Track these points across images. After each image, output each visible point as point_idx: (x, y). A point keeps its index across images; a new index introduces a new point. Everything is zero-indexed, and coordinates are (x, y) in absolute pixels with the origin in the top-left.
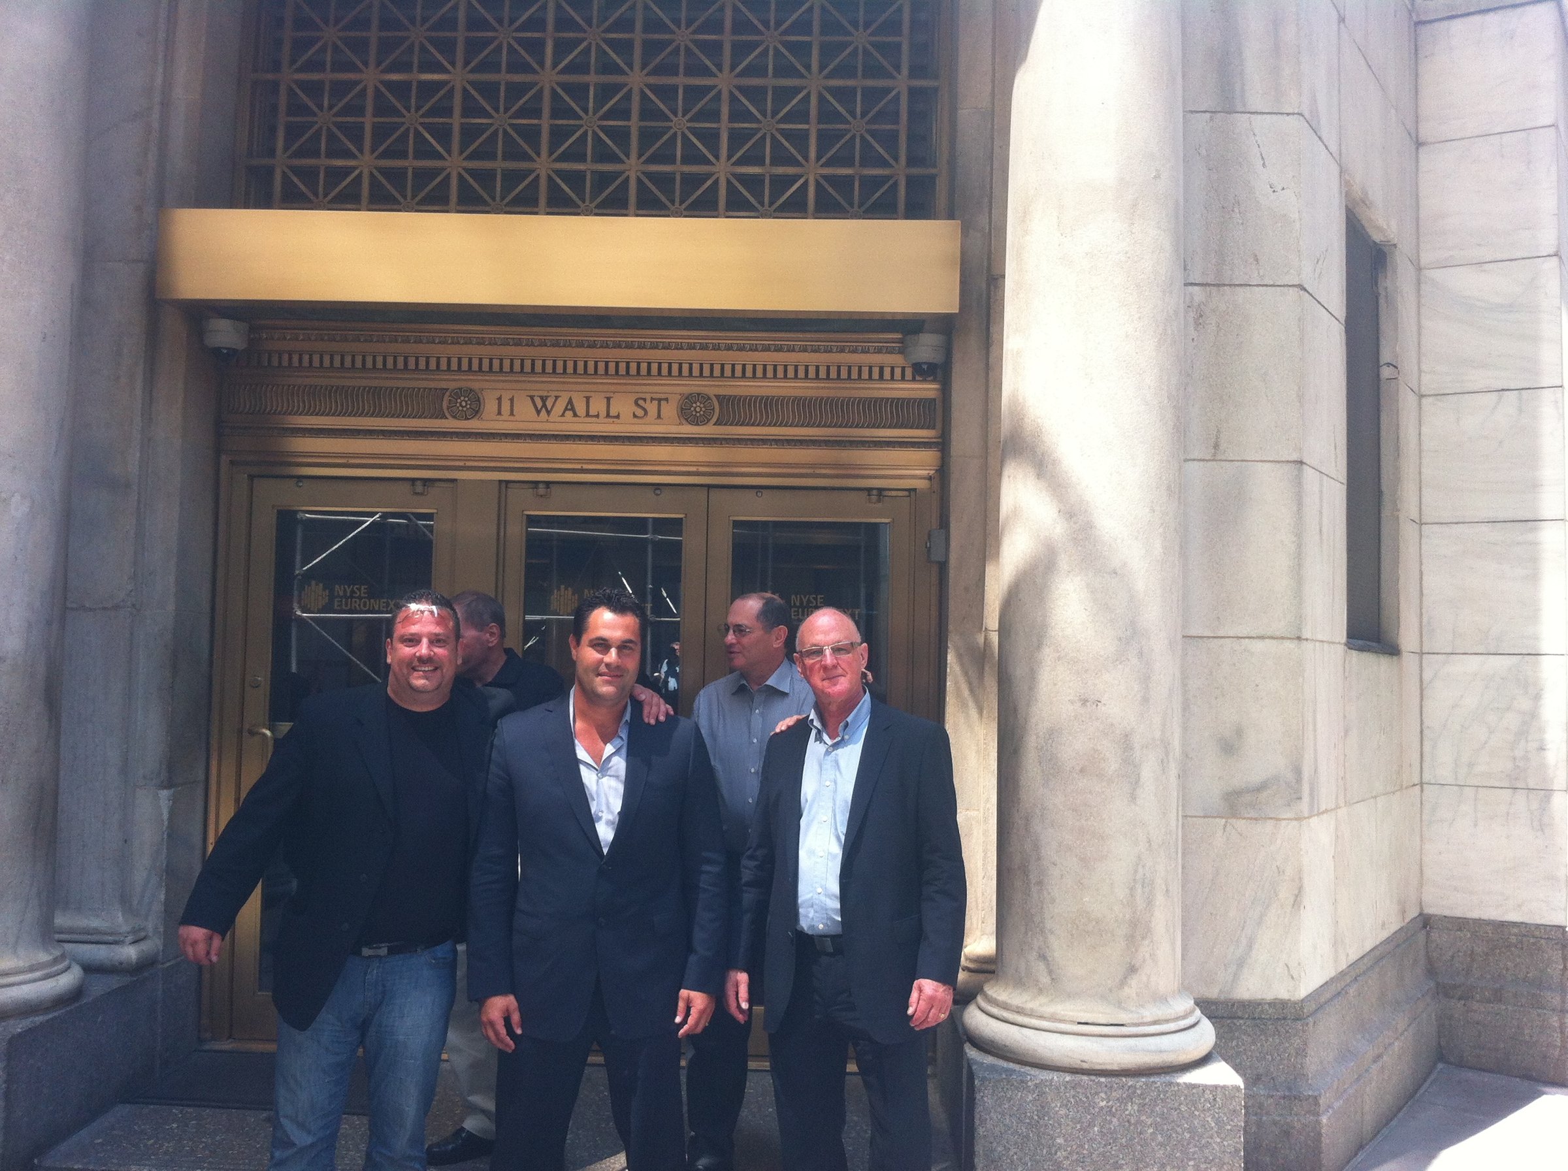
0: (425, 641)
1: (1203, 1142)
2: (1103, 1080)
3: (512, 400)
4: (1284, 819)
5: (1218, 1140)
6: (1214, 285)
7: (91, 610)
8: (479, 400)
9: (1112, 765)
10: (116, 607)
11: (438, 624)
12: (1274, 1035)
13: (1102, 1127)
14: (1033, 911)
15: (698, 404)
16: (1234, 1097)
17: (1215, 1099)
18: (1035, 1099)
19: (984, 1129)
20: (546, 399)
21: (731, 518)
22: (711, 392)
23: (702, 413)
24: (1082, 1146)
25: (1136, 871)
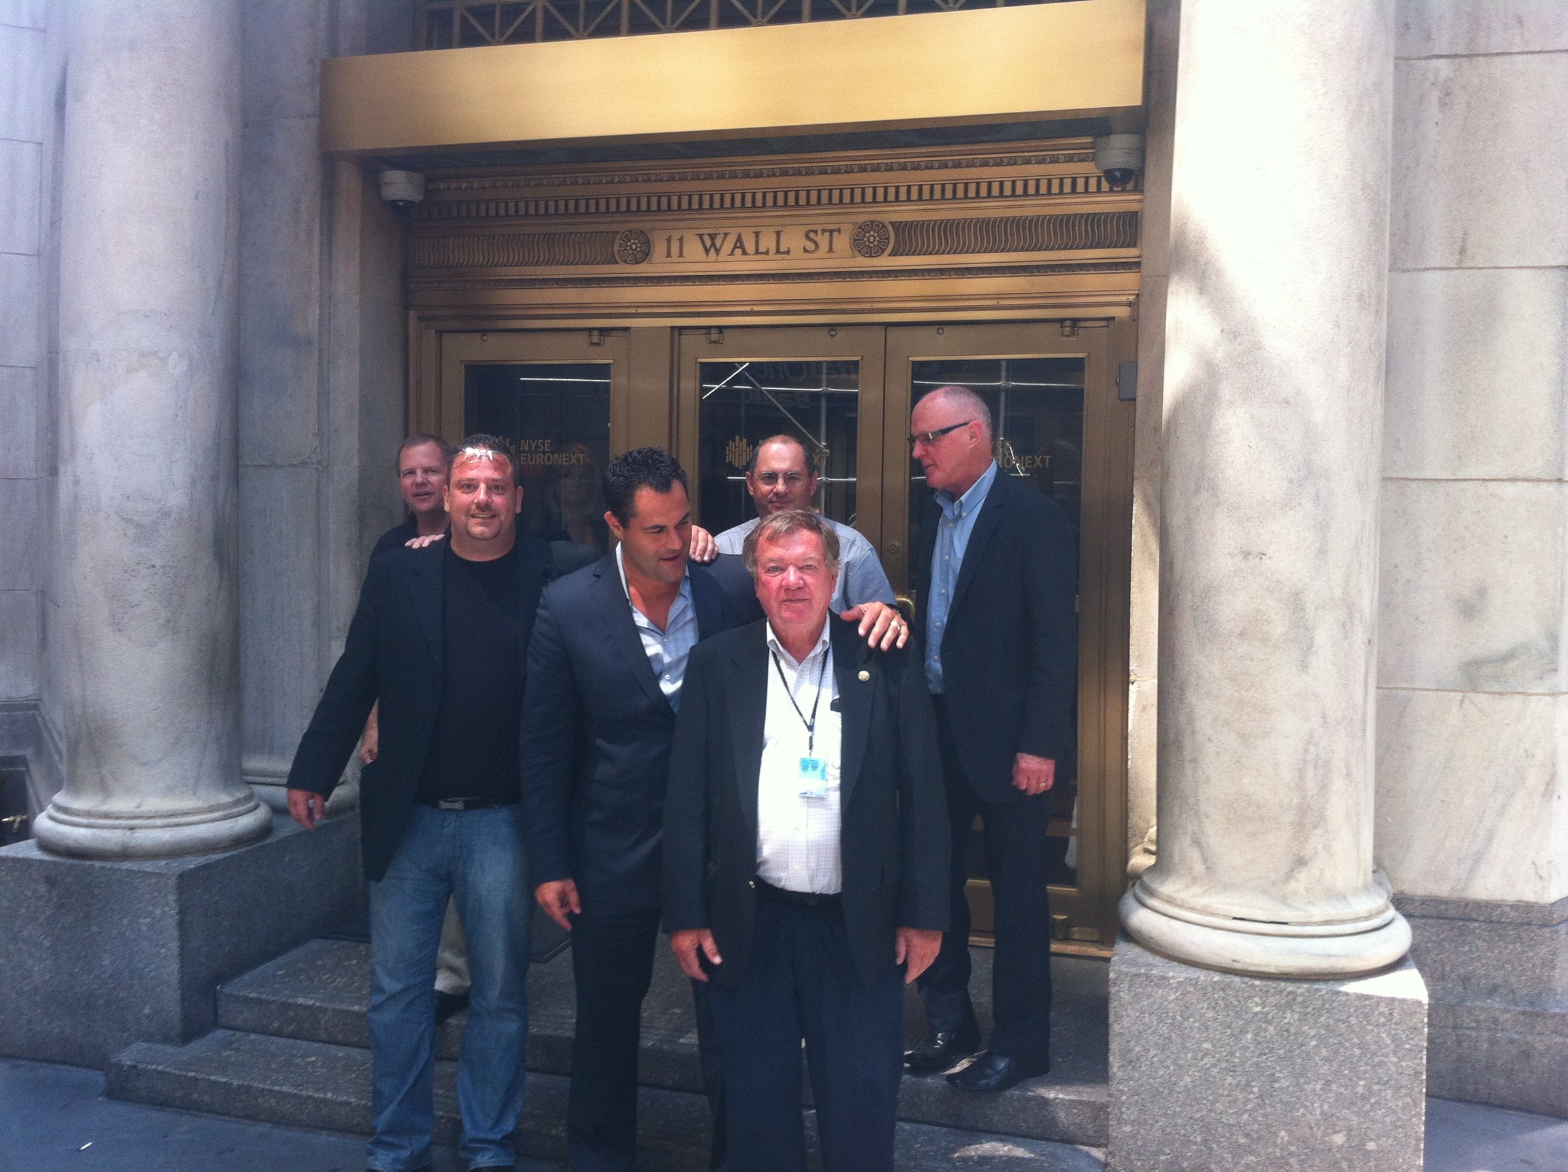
0: (482, 487)
1: (1376, 1060)
2: (1257, 983)
3: (681, 240)
4: (1536, 694)
5: (1395, 1060)
6: (1464, 56)
7: (282, 467)
8: (648, 242)
9: (1279, 627)
10: (303, 464)
11: (496, 469)
12: (1516, 942)
13: (1257, 1034)
14: (1187, 791)
15: (872, 233)
16: (1415, 1012)
17: (1391, 1014)
18: (1177, 999)
19: (1120, 1026)
20: (716, 237)
21: (911, 359)
22: (886, 219)
23: (876, 243)
24: (1232, 1054)
25: (1306, 751)
